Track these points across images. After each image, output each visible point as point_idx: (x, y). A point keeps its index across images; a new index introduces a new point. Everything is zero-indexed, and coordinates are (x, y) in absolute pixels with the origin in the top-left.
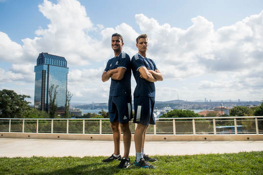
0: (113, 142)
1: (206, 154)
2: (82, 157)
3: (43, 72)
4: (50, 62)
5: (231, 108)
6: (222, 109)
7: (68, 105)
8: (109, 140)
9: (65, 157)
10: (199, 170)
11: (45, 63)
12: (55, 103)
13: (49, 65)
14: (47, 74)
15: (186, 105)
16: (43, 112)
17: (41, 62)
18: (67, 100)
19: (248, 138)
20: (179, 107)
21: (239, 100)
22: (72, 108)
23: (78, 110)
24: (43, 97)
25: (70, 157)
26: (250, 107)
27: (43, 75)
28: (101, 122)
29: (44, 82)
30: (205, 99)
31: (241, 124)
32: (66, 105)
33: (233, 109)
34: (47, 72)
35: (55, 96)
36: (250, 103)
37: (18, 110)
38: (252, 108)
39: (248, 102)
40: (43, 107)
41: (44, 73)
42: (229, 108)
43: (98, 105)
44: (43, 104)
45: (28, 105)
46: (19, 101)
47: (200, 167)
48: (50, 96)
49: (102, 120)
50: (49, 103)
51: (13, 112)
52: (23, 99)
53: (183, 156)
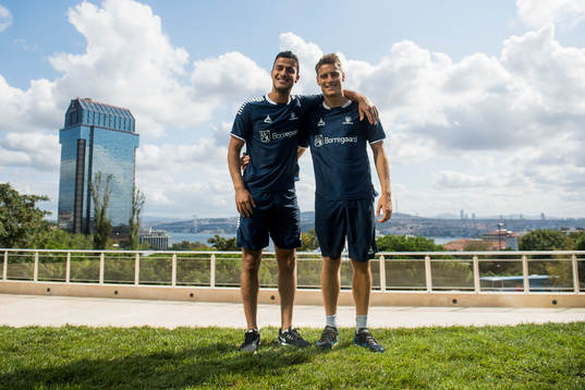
0: (242, 305)
1: (444, 326)
2: (171, 329)
3: (78, 144)
4: (96, 121)
5: (524, 233)
6: (501, 237)
7: (135, 221)
8: (231, 300)
9: (135, 328)
10: (425, 356)
11: (85, 122)
12: (107, 216)
13: (92, 127)
14: (87, 149)
15: (415, 225)
16: (80, 237)
17: (74, 120)
18: (134, 210)
19: (555, 302)
20: (399, 229)
21: (543, 215)
22: (146, 229)
23: (160, 234)
24: (79, 203)
25: (146, 328)
26: (568, 232)
27: (78, 149)
28: (213, 259)
29: (80, 168)
30: (462, 212)
31: (546, 273)
32: (131, 221)
33: (528, 236)
34: (88, 143)
35: (106, 199)
36: (570, 222)
37: (21, 232)
38: (573, 236)
39: (563, 221)
40: (78, 225)
41: (82, 147)
42: (518, 234)
43: (207, 223)
44: (78, 220)
45: (43, 219)
46: (24, 210)
47: (426, 350)
48: (95, 200)
49: (217, 256)
50: (92, 215)
51: (11, 236)
52: (32, 205)
53: (393, 330)
